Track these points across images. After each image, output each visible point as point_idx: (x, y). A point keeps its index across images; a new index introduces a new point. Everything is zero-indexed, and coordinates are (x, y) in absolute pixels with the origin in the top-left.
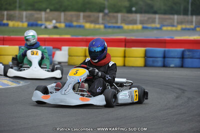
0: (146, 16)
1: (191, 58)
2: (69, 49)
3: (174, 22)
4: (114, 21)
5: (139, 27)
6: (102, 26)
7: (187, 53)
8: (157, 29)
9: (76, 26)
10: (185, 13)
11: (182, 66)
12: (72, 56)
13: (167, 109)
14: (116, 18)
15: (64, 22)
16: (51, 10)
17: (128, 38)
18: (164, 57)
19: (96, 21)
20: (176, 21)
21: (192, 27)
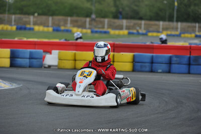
0: (132, 22)
1: (178, 64)
2: (59, 52)
3: (159, 28)
4: (100, 26)
5: (125, 32)
6: (89, 31)
7: (174, 59)
8: (143, 34)
9: (64, 31)
10: (171, 19)
11: (169, 72)
12: (62, 60)
13: (158, 113)
14: (103, 23)
15: (52, 26)
16: (39, 14)
17: (117, 43)
18: (152, 63)
19: (83, 26)
20: (161, 27)
21: (177, 33)
